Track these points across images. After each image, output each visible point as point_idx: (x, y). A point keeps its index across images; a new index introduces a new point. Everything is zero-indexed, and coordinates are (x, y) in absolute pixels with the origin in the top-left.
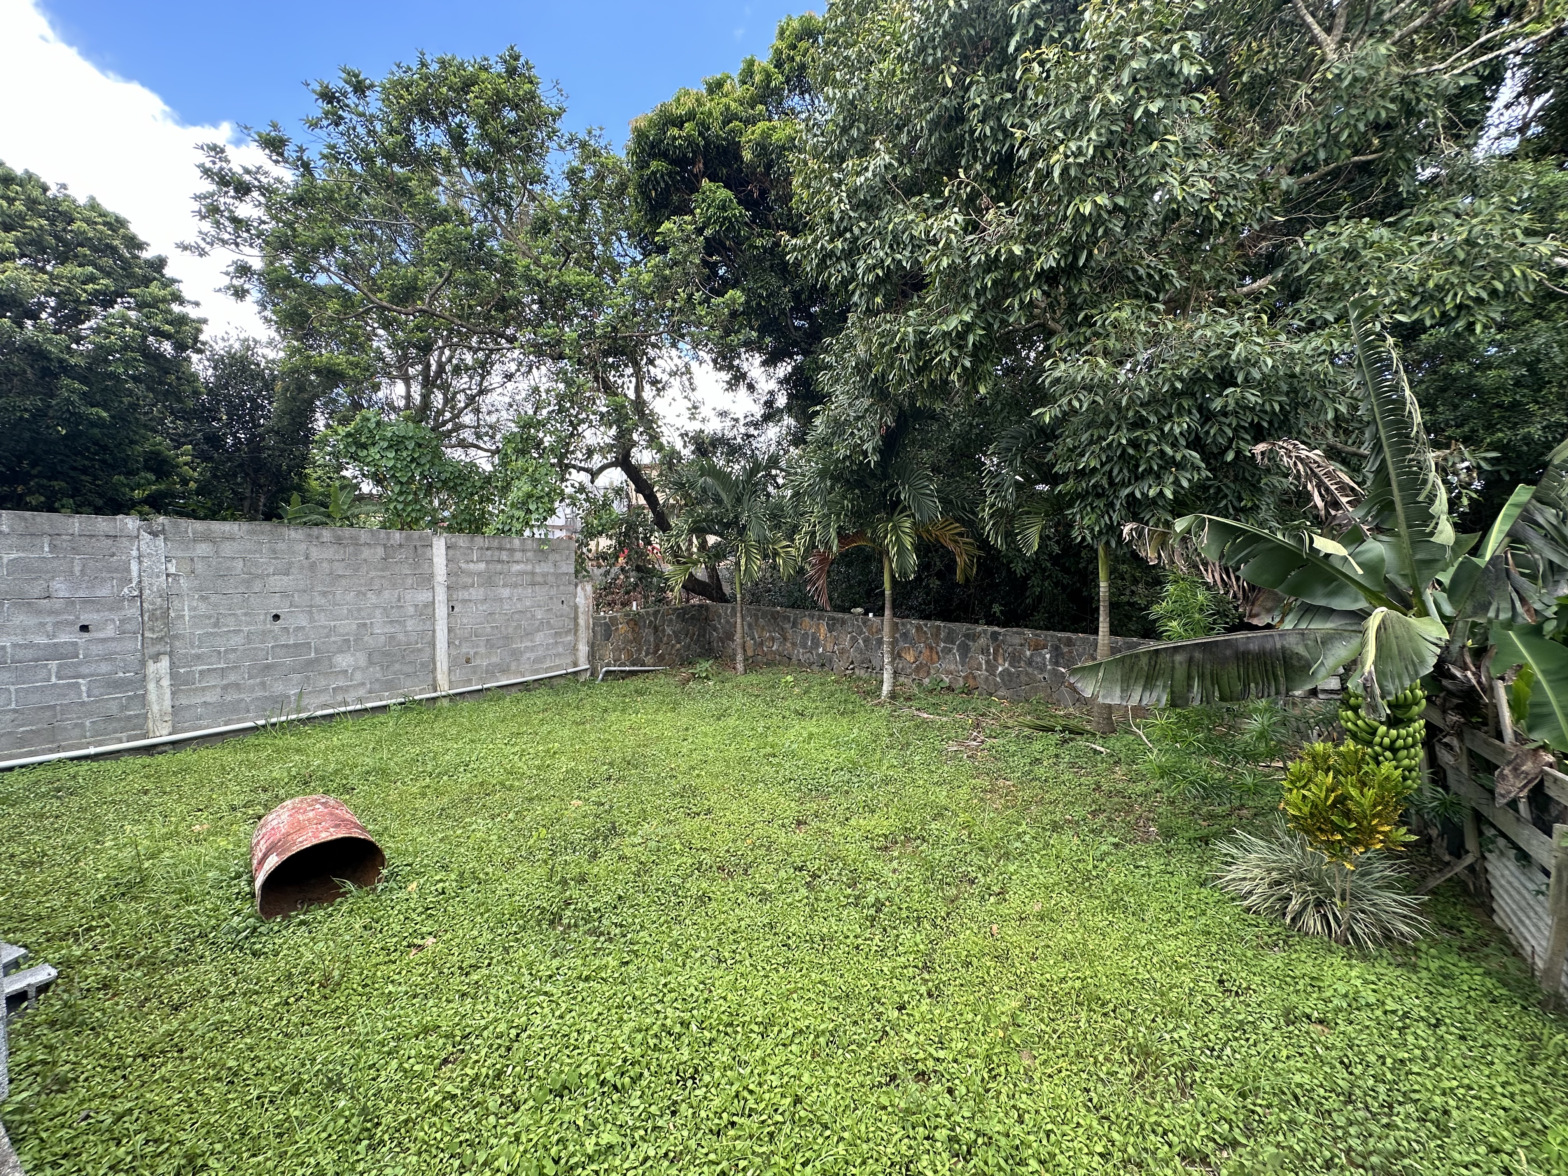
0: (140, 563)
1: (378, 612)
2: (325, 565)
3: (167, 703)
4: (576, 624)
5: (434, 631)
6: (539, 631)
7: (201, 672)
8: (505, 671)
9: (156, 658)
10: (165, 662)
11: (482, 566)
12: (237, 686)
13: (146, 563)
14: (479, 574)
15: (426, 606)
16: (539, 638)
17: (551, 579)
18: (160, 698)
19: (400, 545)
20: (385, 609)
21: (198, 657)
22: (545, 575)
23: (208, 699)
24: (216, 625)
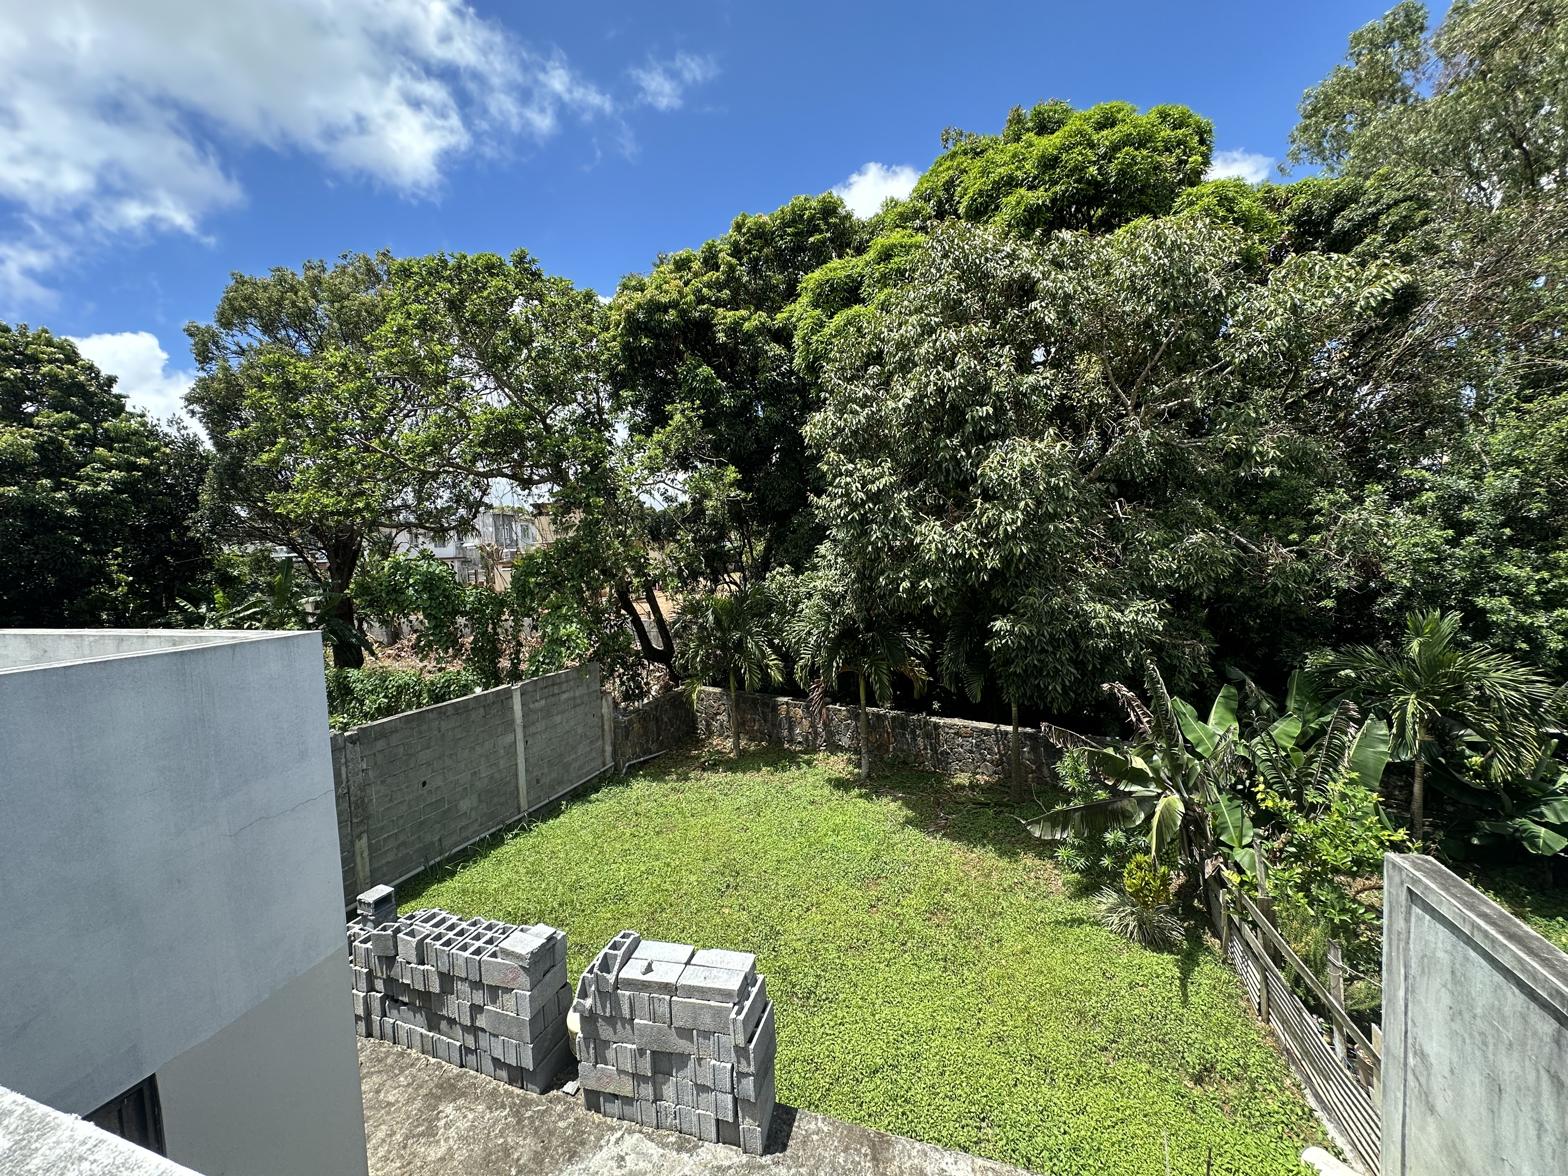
0: (347, 767)
1: (483, 760)
2: (450, 733)
3: (368, 869)
4: (603, 730)
5: (516, 765)
6: (580, 743)
7: (384, 839)
8: (560, 782)
9: (359, 837)
10: (365, 839)
11: (543, 702)
12: (404, 843)
13: (351, 766)
14: (541, 710)
15: (510, 746)
16: (582, 749)
17: (586, 699)
18: (363, 866)
19: (493, 703)
20: (487, 756)
21: (382, 828)
22: (581, 697)
23: (389, 859)
24: (391, 800)
